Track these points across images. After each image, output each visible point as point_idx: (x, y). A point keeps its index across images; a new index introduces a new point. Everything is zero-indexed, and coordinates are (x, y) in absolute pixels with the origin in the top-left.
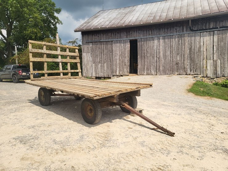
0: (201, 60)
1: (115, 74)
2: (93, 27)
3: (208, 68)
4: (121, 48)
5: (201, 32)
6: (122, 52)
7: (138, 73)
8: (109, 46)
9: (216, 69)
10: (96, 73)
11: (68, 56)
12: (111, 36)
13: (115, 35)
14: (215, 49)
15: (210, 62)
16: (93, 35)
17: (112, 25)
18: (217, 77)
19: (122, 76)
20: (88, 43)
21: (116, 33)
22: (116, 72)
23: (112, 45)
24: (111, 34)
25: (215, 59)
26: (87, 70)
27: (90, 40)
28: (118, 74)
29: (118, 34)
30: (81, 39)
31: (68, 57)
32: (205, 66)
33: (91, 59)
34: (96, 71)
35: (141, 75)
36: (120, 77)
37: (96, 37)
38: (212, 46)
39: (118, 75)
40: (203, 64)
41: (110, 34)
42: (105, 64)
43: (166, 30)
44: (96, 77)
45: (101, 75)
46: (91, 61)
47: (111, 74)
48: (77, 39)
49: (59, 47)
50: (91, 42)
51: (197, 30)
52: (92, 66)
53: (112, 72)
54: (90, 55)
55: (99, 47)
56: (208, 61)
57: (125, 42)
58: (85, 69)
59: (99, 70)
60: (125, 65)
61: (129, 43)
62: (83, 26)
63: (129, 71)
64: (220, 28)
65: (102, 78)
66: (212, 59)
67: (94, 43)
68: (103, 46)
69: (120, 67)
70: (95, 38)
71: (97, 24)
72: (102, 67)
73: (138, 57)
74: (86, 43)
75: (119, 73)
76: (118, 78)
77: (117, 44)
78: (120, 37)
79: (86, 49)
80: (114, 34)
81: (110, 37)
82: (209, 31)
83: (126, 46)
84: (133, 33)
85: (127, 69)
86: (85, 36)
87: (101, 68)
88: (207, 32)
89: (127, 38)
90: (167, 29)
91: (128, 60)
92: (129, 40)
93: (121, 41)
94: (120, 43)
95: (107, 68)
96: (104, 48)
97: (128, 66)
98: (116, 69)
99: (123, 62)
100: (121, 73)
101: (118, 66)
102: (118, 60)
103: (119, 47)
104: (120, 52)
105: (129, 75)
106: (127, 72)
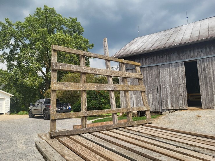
1: (165, 108)
2: (134, 52)
4: (172, 74)
6: (173, 79)
7: (203, 107)
8: (155, 71)
12: (156, 60)
13: (162, 58)
17: (158, 46)
19: (176, 110)
21: (163, 56)
22: (167, 104)
23: (158, 70)
24: (157, 58)
27: (129, 67)
28: (170, 108)
29: (166, 56)
30: (118, 67)
35: (208, 109)
36: (173, 112)
41: (155, 58)
42: (150, 95)
44: (138, 112)
47: (160, 107)
48: (112, 68)
50: (130, 70)
52: (132, 98)
53: (161, 105)
57: (177, 65)
58: (123, 102)
60: (180, 95)
61: (184, 66)
62: (120, 53)
63: (186, 103)
67: (134, 70)
68: (146, 73)
69: (171, 98)
71: (136, 49)
73: (200, 84)
75: (172, 106)
77: (166, 69)
78: (170, 60)
80: (161, 57)
83: (179, 70)
84: (189, 52)
85: (183, 101)
89: (180, 60)
91: (183, 88)
92: (183, 62)
93: (172, 65)
94: (169, 67)
95: (153, 99)
96: (147, 75)
97: (184, 96)
98: (167, 101)
99: (176, 91)
100: (175, 106)
101: (169, 97)
102: (169, 89)
103: (169, 72)
104: (170, 79)
105: (187, 110)
106: (184, 105)
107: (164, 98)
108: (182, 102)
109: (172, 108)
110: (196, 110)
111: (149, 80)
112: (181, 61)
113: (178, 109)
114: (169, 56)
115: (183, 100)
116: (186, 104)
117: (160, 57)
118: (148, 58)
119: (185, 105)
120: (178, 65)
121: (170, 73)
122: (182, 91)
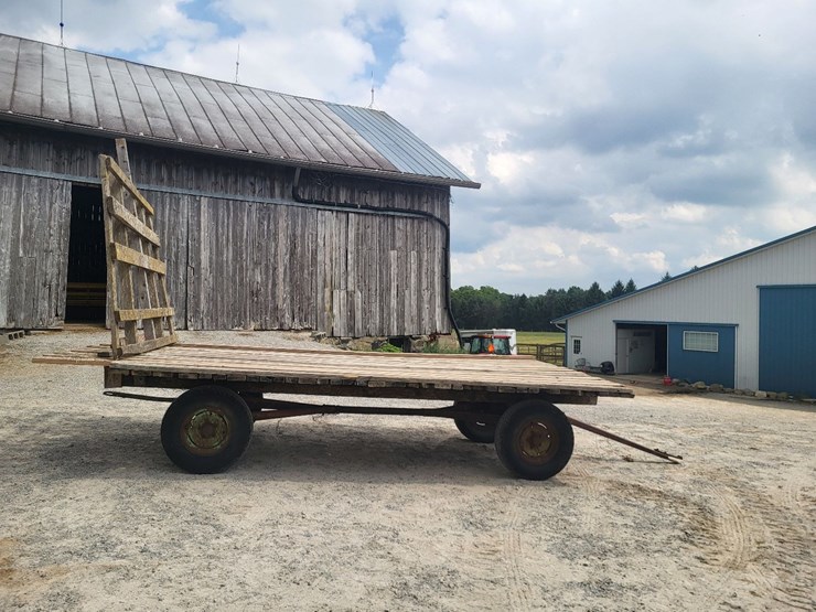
0: (319, 288)
3: (335, 311)
4: (26, 211)
5: (318, 209)
6: (28, 229)
7: (108, 323)
9: (351, 316)
14: (350, 262)
15: (339, 296)
18: (354, 338)
25: (351, 288)
32: (327, 306)
38: (343, 252)
40: (323, 299)
43: (221, 180)
51: (310, 202)
56: (336, 292)
57: (46, 187)
60: (44, 285)
61: (70, 195)
63: (62, 310)
64: (362, 208)
66: (343, 287)
69: (13, 292)
75: (11, 318)
76: (15, 340)
77: (5, 188)
82: (337, 211)
83: (51, 204)
88: (332, 211)
89: (60, 172)
90: (226, 176)
91: (58, 264)
92: (70, 183)
93: (29, 181)
94: (19, 184)
97: (57, 289)
99: (33, 269)
100: (22, 317)
101: (4, 288)
102: (8, 261)
103: (13, 203)
104: (16, 226)
105: (60, 330)
106: (54, 315)
108: (50, 306)
109: (12, 325)
112: (62, 177)
113: (33, 329)
114: (22, 149)
115: (54, 301)
116: (59, 313)
119: (57, 315)
120: (51, 187)
121: (18, 205)
122: (52, 271)
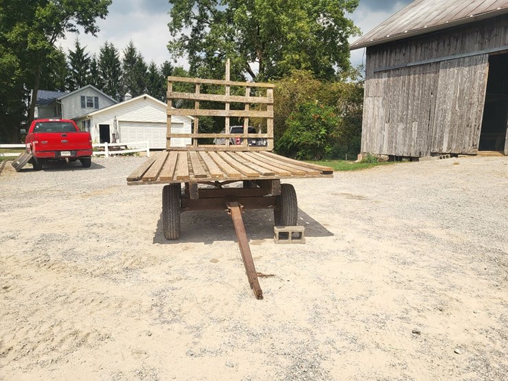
1: (437, 150)
4: (461, 80)
6: (462, 91)
7: (506, 151)
8: (429, 77)
10: (390, 147)
11: (247, 103)
12: (437, 50)
13: (449, 45)
16: (391, 54)
17: (443, 18)
19: (456, 155)
20: (378, 73)
21: (452, 40)
22: (441, 143)
23: (437, 72)
24: (438, 45)
26: (371, 140)
27: (383, 68)
28: (444, 150)
29: (457, 41)
30: (365, 63)
31: (247, 107)
33: (382, 112)
34: (390, 142)
36: (447, 157)
37: (399, 56)
39: (445, 154)
41: (434, 45)
42: (415, 125)
44: (389, 156)
45: (401, 151)
46: (382, 118)
47: (428, 149)
49: (228, 85)
50: (386, 71)
52: (382, 129)
53: (431, 144)
54: (381, 102)
55: (404, 82)
57: (473, 62)
58: (366, 137)
59: (400, 138)
60: (468, 126)
61: (487, 63)
62: (371, 35)
63: (477, 142)
65: (403, 159)
67: (392, 72)
68: (414, 79)
69: (451, 131)
70: (397, 59)
71: (406, 23)
72: (407, 130)
74: (375, 73)
75: (449, 148)
76: (443, 159)
77: (452, 70)
78: (463, 50)
79: (372, 89)
80: (447, 43)
81: (435, 53)
83: (475, 73)
84: (503, 32)
86: (373, 57)
87: (404, 136)
89: (482, 49)
91: (477, 112)
92: (487, 55)
93: (464, 61)
94: (459, 66)
95: (419, 133)
96: (415, 82)
97: (475, 128)
98: (442, 137)
99: (462, 117)
100: (455, 147)
101: (447, 130)
102: (450, 113)
103: (455, 76)
104: (455, 91)
105: (475, 155)
106: (471, 145)
107: (438, 131)
108: (470, 139)
109: (449, 151)
110: (492, 155)
111: (416, 94)
112: (484, 52)
113: (459, 154)
114: (462, 42)
115: (472, 136)
116: (475, 144)
117: (444, 42)
118: (422, 45)
119: (473, 145)
120: (476, 60)
121: (458, 78)
122: (473, 117)
